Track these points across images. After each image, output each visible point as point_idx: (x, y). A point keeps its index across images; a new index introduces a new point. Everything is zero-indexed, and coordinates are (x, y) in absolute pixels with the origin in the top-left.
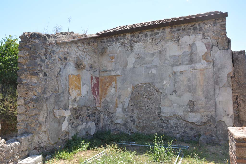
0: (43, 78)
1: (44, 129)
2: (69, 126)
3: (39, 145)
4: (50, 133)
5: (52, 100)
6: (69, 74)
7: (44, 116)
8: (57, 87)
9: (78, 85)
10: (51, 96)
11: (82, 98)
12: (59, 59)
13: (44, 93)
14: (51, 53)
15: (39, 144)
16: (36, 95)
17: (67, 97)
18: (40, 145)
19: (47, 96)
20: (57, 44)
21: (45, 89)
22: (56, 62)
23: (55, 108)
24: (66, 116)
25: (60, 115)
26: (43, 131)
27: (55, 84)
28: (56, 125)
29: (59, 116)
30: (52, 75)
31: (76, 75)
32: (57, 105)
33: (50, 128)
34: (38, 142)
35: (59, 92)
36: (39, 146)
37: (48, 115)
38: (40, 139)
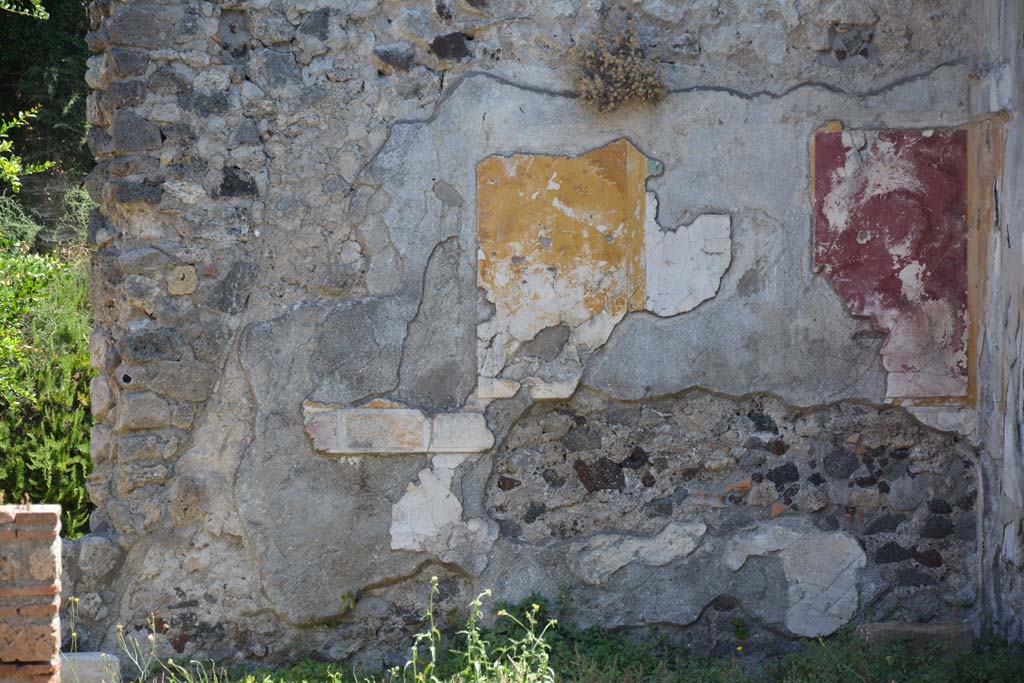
0: (211, 206)
1: (221, 515)
2: (473, 526)
3: (185, 611)
4: (273, 547)
5: (297, 341)
6: (478, 153)
7: (226, 439)
8: (351, 255)
9: (602, 228)
10: (284, 317)
11: (660, 323)
12: (377, 59)
13: (223, 305)
14: (298, 35)
15: (182, 605)
16: (151, 317)
17: (459, 321)
18: (192, 609)
19: (251, 315)
21: (231, 276)
22: (354, 85)
23: (318, 395)
24: (434, 454)
25: (371, 445)
26: (217, 531)
27: (339, 235)
28: (330, 506)
29: (350, 446)
30: (303, 181)
31: (573, 151)
32: (343, 377)
33: (268, 522)
34: (178, 589)
35: (371, 287)
36: (183, 617)
37: (253, 439)
38: (196, 575)
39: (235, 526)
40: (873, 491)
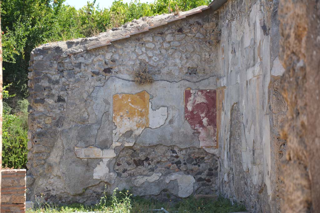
0: (55, 104)
1: (56, 171)
2: (111, 174)
3: (48, 192)
4: (67, 178)
5: (74, 133)
6: (113, 93)
7: (57, 155)
8: (85, 115)
9: (140, 110)
10: (70, 128)
12: (91, 73)
13: (57, 126)
14: (75, 68)
15: (47, 191)
16: (41, 128)
17: (109, 129)
18: (49, 192)
19: (63, 128)
20: (87, 51)
21: (59, 119)
22: (86, 79)
23: (78, 145)
24: (103, 158)
25: (89, 156)
26: (55, 175)
27: (83, 111)
28: (80, 169)
29: (85, 156)
30: (75, 99)
31: (134, 93)
32: (83, 141)
33: (66, 173)
34: (46, 188)
35: (90, 122)
36: (47, 194)
37: (63, 155)
38: (51, 185)
39: (59, 174)
40: (197, 166)
